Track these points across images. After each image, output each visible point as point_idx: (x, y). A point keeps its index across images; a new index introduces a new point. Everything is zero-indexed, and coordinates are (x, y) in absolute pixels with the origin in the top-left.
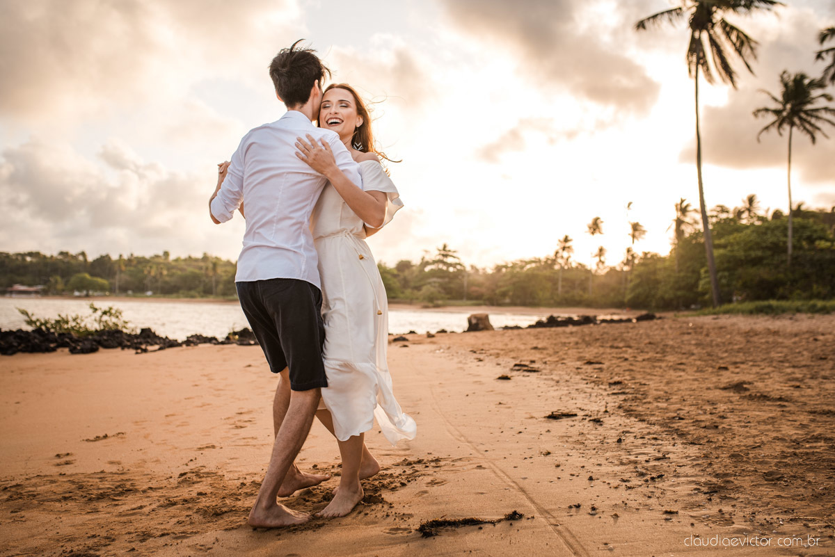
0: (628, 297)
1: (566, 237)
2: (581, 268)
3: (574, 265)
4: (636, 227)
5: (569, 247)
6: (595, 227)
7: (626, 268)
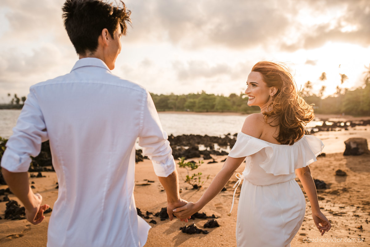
0: (343, 109)
1: (309, 82)
2: (314, 96)
3: (311, 95)
4: (343, 77)
5: (310, 86)
6: (323, 77)
7: (336, 96)
